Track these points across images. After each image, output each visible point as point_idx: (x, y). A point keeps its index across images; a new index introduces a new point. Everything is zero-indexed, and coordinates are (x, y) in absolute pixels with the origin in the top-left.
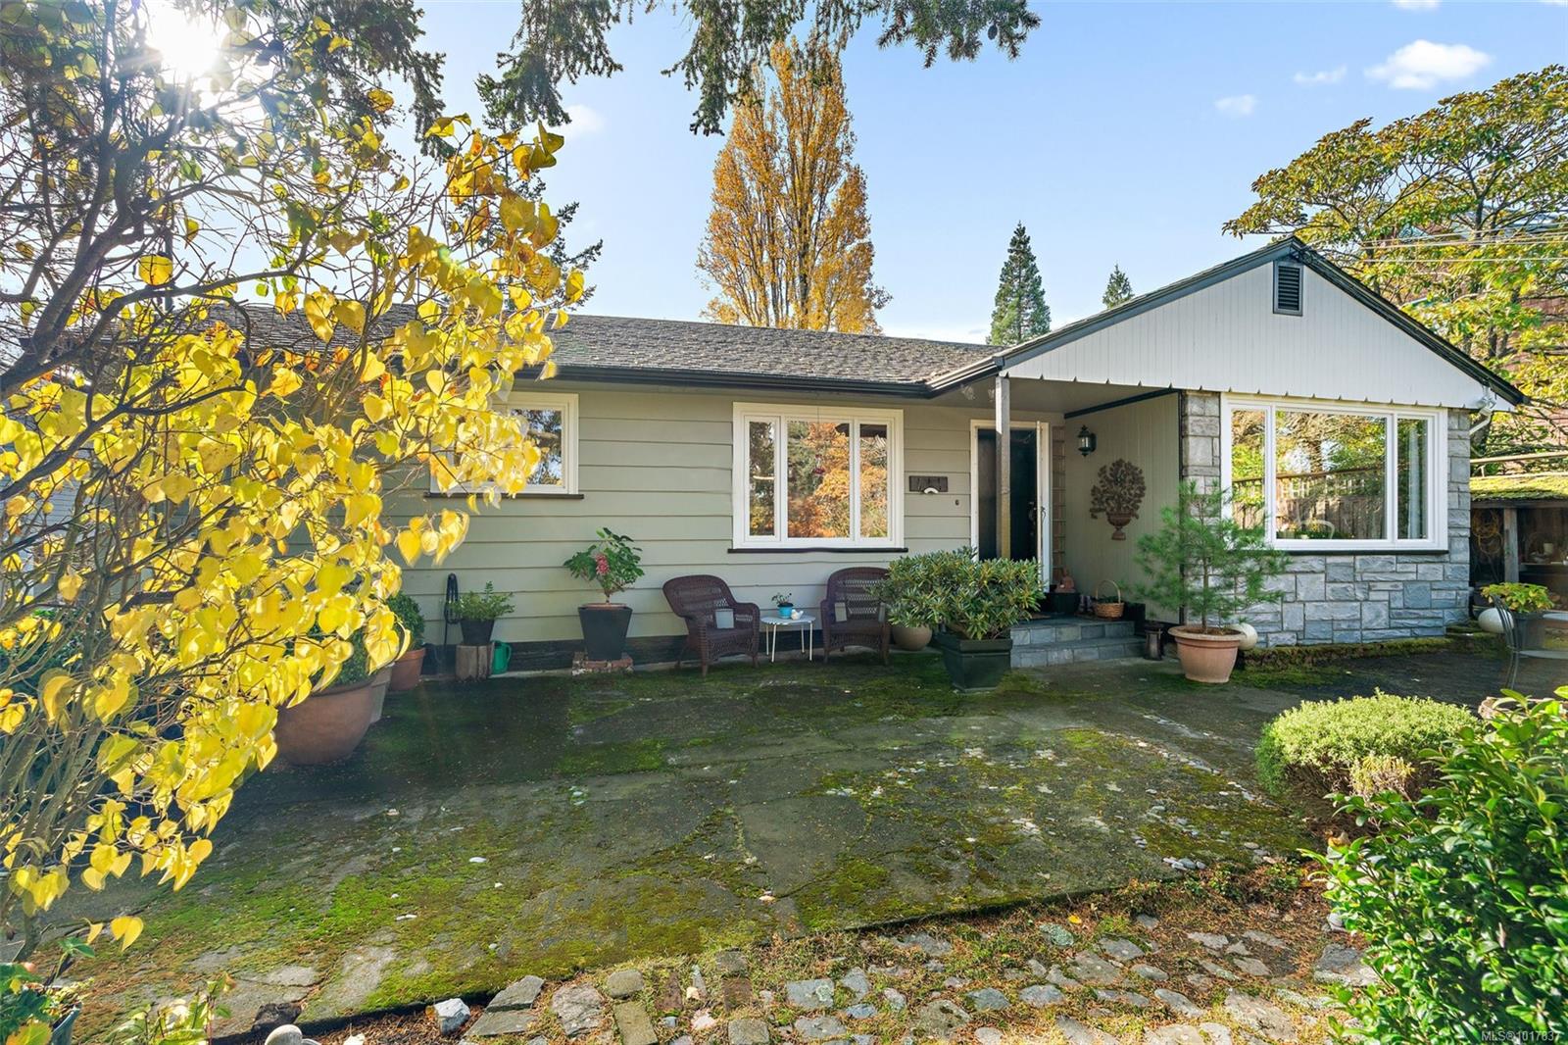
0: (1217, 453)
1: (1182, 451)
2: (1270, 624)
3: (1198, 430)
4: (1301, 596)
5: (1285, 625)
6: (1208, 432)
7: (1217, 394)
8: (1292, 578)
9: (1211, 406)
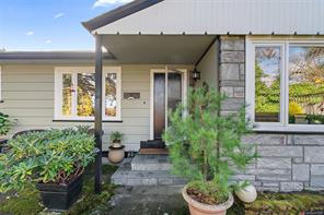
0: (242, 72)
1: (219, 73)
2: (281, 176)
3: (228, 59)
4: (308, 159)
5: (294, 178)
6: (236, 60)
7: (243, 37)
8: (300, 148)
9: (238, 45)
